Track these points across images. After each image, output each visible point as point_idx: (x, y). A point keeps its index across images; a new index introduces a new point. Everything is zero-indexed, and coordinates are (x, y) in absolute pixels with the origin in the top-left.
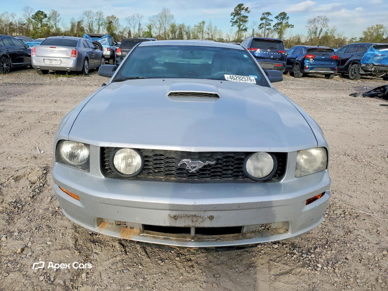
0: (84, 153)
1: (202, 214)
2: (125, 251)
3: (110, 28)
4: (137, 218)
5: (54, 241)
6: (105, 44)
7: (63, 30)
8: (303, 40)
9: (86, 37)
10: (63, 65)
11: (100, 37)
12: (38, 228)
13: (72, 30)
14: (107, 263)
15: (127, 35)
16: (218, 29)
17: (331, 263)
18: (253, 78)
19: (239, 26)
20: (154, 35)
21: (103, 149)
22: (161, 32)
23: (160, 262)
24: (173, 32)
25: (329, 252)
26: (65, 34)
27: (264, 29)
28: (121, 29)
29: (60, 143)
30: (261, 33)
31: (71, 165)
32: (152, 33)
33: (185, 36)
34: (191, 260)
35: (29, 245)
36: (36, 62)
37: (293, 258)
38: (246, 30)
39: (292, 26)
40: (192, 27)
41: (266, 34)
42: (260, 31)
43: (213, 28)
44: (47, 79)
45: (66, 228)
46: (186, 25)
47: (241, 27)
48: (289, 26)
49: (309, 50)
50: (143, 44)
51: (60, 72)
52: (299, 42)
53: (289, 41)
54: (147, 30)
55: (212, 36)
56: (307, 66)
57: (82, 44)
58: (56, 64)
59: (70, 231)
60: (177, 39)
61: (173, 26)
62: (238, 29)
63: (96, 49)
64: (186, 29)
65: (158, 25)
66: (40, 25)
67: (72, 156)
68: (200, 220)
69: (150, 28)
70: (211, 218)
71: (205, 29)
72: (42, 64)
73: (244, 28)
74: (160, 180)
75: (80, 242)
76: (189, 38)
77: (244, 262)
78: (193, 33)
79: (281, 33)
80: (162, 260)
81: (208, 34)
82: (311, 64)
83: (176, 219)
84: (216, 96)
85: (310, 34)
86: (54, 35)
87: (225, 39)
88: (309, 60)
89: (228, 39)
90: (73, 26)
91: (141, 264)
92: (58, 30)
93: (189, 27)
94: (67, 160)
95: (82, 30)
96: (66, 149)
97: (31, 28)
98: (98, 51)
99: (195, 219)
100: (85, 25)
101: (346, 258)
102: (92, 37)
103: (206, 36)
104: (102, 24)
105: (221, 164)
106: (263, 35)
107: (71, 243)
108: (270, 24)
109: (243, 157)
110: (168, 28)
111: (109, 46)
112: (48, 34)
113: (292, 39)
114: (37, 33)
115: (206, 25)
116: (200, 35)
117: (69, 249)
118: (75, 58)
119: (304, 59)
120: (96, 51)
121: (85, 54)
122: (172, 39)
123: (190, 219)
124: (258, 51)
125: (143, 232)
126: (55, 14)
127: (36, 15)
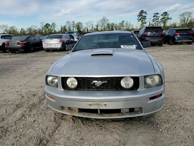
0: (56, 81)
1: (101, 103)
2: (74, 123)
3: (78, 28)
4: (76, 106)
5: (46, 118)
6: (75, 36)
7: (57, 31)
8: (177, 25)
9: (67, 34)
10: (56, 47)
11: (73, 33)
12: (41, 114)
13: (61, 30)
14: (66, 127)
15: (87, 31)
16: (131, 24)
17: (167, 129)
18: (134, 46)
19: (142, 21)
20: (99, 30)
21: (62, 78)
22: (103, 28)
23: (88, 127)
24: (108, 27)
25: (167, 125)
26: (58, 33)
27: (155, 21)
28: (83, 28)
29: (47, 77)
30: (154, 24)
31: (51, 86)
32: (98, 29)
33: (114, 29)
34: (102, 126)
35: (37, 119)
36: (45, 46)
37: (149, 126)
38: (146, 23)
39: (171, 19)
40: (118, 24)
41: (157, 24)
42: (153, 23)
43: (128, 24)
44: (49, 54)
45: (52, 114)
46: (115, 23)
47: (143, 22)
48: (169, 19)
49: (177, 31)
50: (86, 35)
51: (55, 50)
52: (175, 27)
53: (170, 26)
54: (96, 27)
55: (128, 27)
56: (176, 39)
57: (64, 37)
58: (53, 47)
59: (53, 115)
60: (111, 31)
61: (108, 25)
62: (141, 23)
63: (70, 38)
64: (115, 25)
65: (101, 25)
66: (47, 30)
67: (52, 82)
68: (101, 106)
69: (97, 26)
70: (105, 105)
71: (124, 24)
72: (47, 47)
73: (145, 22)
74: (85, 90)
75: (57, 119)
76: (116, 30)
77: (125, 128)
78: (119, 27)
79: (165, 23)
80: (89, 126)
81: (126, 26)
82: (178, 38)
83: (91, 106)
84: (111, 55)
85: (181, 22)
86: (54, 33)
87: (135, 28)
88: (177, 36)
89: (136, 28)
90: (62, 28)
91: (80, 128)
92: (55, 31)
93: (116, 24)
94: (50, 84)
95: (66, 30)
96: (50, 79)
97: (44, 32)
98: (72, 39)
99: (99, 105)
100: (67, 28)
101: (175, 127)
102: (69, 33)
103: (125, 28)
104: (75, 27)
105: (109, 82)
106: (155, 25)
107: (53, 119)
108: (158, 19)
109: (119, 79)
110: (106, 25)
111: (77, 37)
112: (51, 33)
113: (171, 25)
114: (46, 33)
115: (125, 22)
116: (122, 28)
117: (52, 121)
118: (61, 44)
119: (174, 35)
120: (71, 39)
121: (66, 41)
122: (108, 31)
123: (97, 105)
124: (149, 33)
125: (79, 112)
126: (54, 24)
127: (46, 25)
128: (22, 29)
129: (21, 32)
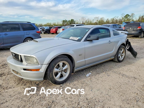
7: (135, 20)
18: (78, 38)
97: (123, 21)
126: (133, 14)
127: (126, 16)
128: (107, 19)
129: (106, 21)
